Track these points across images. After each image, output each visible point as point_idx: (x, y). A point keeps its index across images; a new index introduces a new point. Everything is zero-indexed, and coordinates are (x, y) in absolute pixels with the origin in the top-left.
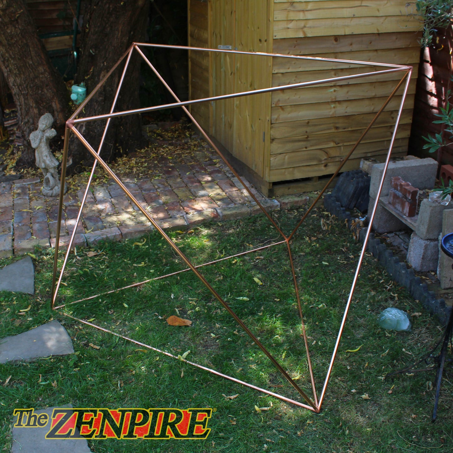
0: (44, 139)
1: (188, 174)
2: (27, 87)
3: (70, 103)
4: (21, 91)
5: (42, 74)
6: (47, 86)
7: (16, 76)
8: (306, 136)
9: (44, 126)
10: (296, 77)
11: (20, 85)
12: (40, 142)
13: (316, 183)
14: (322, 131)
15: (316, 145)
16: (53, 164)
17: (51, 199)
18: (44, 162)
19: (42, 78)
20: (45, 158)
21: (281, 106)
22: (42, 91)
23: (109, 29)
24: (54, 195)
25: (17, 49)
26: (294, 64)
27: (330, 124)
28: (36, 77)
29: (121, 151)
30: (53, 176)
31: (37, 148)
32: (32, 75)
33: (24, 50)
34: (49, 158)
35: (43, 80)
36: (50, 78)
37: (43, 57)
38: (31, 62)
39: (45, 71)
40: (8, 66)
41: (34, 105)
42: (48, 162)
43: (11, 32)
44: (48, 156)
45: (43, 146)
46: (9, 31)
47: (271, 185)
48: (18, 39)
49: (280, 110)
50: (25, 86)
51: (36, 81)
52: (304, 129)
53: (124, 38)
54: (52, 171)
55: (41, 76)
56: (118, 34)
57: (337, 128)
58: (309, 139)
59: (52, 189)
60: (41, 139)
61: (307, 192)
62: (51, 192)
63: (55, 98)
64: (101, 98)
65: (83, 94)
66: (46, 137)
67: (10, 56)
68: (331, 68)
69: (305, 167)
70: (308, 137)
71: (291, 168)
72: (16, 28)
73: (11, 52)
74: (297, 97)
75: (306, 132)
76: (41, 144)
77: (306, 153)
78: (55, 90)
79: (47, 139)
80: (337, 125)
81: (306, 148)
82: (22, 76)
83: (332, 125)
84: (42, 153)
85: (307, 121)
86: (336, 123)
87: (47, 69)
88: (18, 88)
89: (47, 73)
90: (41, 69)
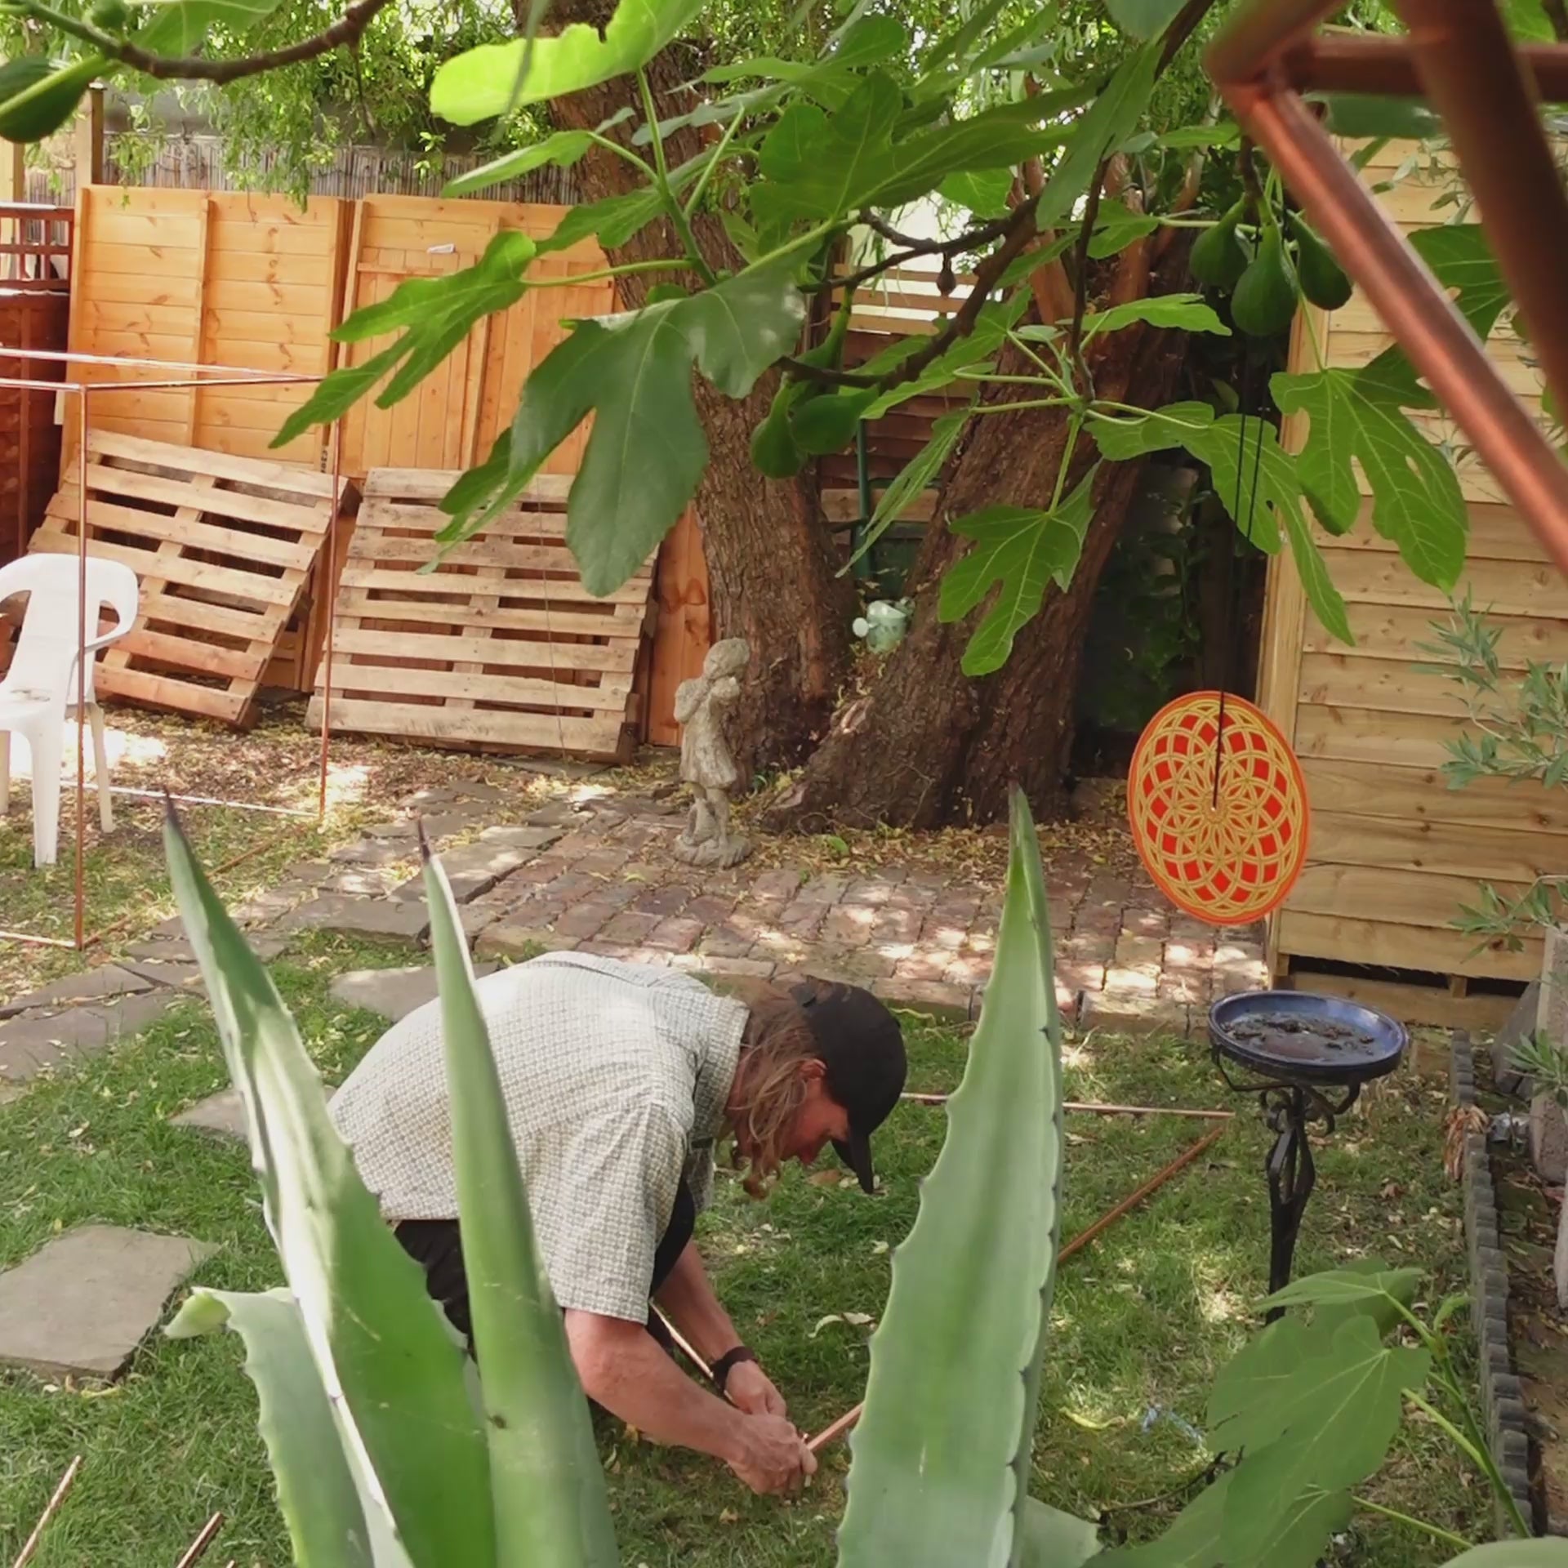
0: (706, 704)
1: (1107, 903)
2: (742, 575)
3: (854, 647)
4: (727, 586)
5: (785, 548)
6: (792, 582)
7: (722, 543)
8: (1421, 824)
9: (715, 666)
10: (1390, 622)
11: (728, 569)
12: (695, 709)
13: (1457, 1000)
14: (1480, 816)
15: (1456, 862)
16: (718, 777)
17: (687, 868)
18: (697, 765)
19: (783, 558)
20: (700, 755)
21: (1331, 707)
22: (778, 595)
23: (1005, 464)
24: (696, 861)
25: (730, 471)
26: (1386, 578)
27: (1518, 799)
28: (769, 554)
29: (970, 813)
30: (713, 813)
31: (686, 722)
32: (759, 546)
33: (748, 476)
34: (710, 757)
35: (784, 564)
36: (803, 561)
37: (796, 504)
38: (760, 512)
39: (794, 541)
40: (707, 513)
41: (753, 629)
42: (705, 768)
43: (722, 426)
44: (711, 750)
45: (701, 721)
46: (718, 423)
47: (1286, 963)
48: (737, 446)
49: (1330, 719)
50: (738, 571)
51: (767, 564)
52: (1411, 799)
53: (1037, 492)
54: (714, 796)
55: (781, 553)
56: (1024, 479)
57: (1542, 819)
58: (1430, 834)
59: (696, 844)
60: (699, 702)
61: (1421, 1025)
62: (693, 850)
63: (808, 620)
64: (929, 644)
65: (894, 628)
66: (714, 696)
67: (714, 486)
68: (1520, 611)
69: (1414, 933)
70: (1427, 828)
71: (1359, 920)
72: (735, 416)
73: (716, 477)
74: (1390, 687)
75: (1421, 810)
76: (697, 715)
77: (1419, 879)
78: (812, 599)
79: (717, 707)
80: (1544, 810)
81: (1418, 863)
82: (736, 546)
83: (1522, 804)
84: (695, 739)
85: (1424, 773)
86: (1537, 801)
87: (802, 538)
88: (723, 575)
89: (798, 549)
90: (785, 534)
